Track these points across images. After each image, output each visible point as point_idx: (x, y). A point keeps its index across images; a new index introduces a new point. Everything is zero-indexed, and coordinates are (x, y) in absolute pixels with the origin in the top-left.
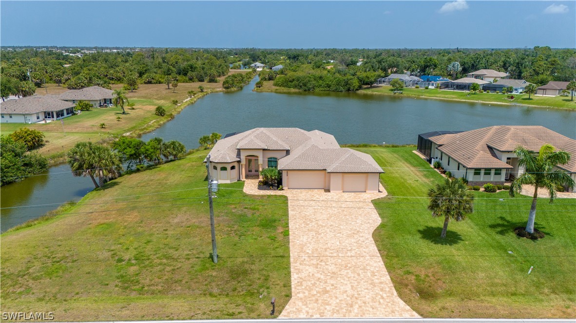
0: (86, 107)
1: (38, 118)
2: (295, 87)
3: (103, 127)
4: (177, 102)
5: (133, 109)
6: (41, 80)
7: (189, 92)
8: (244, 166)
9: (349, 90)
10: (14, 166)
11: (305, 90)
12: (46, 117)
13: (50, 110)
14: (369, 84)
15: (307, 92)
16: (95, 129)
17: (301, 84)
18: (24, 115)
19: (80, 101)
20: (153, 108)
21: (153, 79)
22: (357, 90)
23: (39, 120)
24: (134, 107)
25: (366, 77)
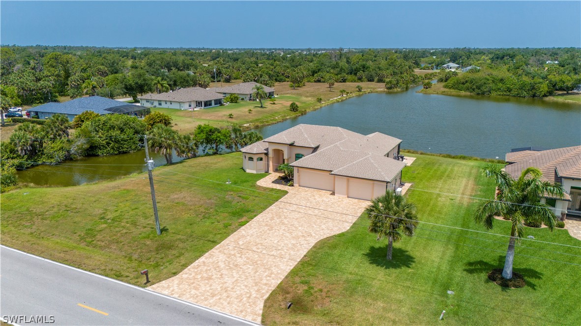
0: (234, 99)
1: (190, 106)
2: (467, 89)
3: (231, 117)
4: (321, 99)
5: (274, 104)
7: (341, 91)
9: (534, 96)
11: (478, 94)
12: (197, 106)
13: (200, 100)
14: (564, 90)
15: (480, 96)
16: (224, 118)
17: (474, 87)
18: (180, 102)
22: (545, 96)
24: (275, 102)
25: (561, 80)
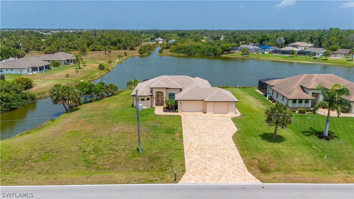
0: (56, 64)
1: (28, 71)
2: (183, 53)
3: (67, 77)
4: (111, 61)
5: (85, 66)
6: (28, 49)
7: (119, 56)
8: (154, 98)
9: (216, 54)
10: (16, 98)
11: (189, 55)
12: (33, 71)
13: (35, 66)
14: (228, 51)
16: (63, 77)
17: (187, 51)
18: (20, 69)
19: (53, 61)
20: (97, 65)
21: (96, 48)
22: (221, 54)
23: (28, 72)
24: (85, 64)
25: (226, 46)
